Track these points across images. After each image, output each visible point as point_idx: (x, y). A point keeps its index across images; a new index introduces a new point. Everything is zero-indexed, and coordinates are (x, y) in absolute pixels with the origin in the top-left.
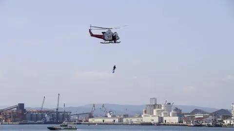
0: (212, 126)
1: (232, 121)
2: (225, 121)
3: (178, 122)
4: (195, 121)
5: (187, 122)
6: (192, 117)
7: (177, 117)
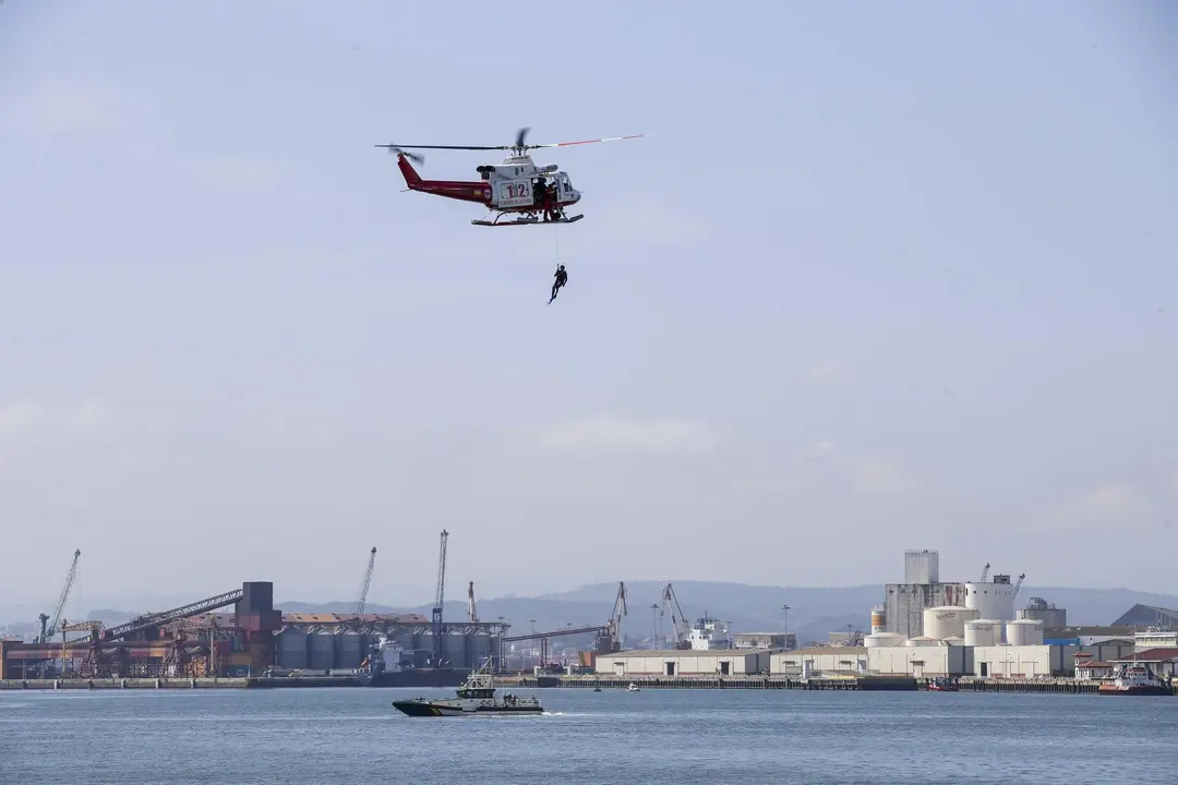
3: (1047, 671)
4: (1138, 669)
5: (1096, 670)
6: (1119, 648)
7: (1045, 644)
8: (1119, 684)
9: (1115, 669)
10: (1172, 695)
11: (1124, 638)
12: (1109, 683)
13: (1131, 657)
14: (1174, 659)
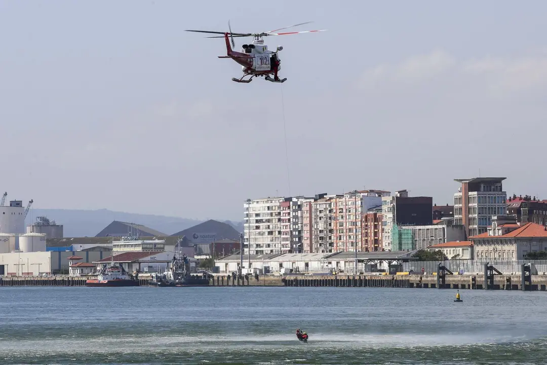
0: (173, 284)
1: (246, 264)
2: (220, 264)
3: (49, 270)
4: (114, 267)
5: (84, 269)
6: (101, 253)
7: (47, 250)
8: (100, 279)
9: (98, 268)
10: (138, 285)
11: (105, 245)
12: (93, 278)
13: (109, 259)
14: (141, 260)
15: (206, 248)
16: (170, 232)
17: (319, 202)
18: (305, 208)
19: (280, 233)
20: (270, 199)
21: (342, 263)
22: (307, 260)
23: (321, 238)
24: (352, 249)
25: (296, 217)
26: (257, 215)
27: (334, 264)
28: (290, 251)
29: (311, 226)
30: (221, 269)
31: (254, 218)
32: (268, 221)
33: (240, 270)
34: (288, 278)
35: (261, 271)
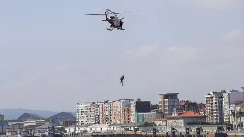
1: (77, 129)
2: (67, 129)
4: (25, 131)
5: (13, 132)
6: (19, 125)
8: (19, 136)
9: (18, 132)
11: (21, 122)
12: (16, 136)
14: (35, 128)
15: (61, 123)
16: (47, 117)
17: (106, 104)
18: (101, 106)
19: (90, 116)
20: (86, 103)
21: (115, 128)
22: (101, 127)
23: (107, 118)
24: (119, 122)
25: (97, 110)
26: (81, 109)
27: (112, 128)
28: (95, 124)
29: (103, 114)
30: (68, 131)
31: (80, 111)
32: (86, 112)
33: (75, 131)
34: (94, 134)
35: (83, 131)
